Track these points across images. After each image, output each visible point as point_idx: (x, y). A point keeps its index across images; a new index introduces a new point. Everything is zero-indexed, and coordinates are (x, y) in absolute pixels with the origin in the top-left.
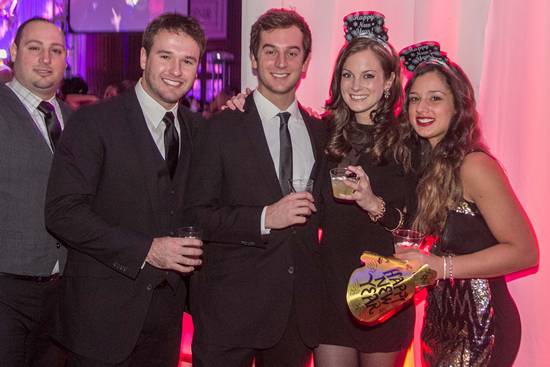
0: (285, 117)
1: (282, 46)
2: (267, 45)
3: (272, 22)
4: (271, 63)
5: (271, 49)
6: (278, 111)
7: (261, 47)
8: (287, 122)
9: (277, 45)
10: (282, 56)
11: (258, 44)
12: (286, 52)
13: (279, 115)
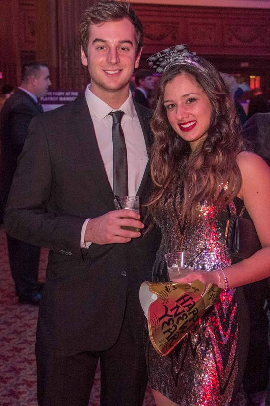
0: (118, 116)
1: (113, 42)
2: (97, 40)
3: (100, 15)
4: (102, 59)
5: (100, 44)
6: (110, 110)
7: (91, 42)
8: (120, 121)
9: (108, 39)
10: (113, 52)
11: (88, 39)
12: (117, 47)
13: (111, 114)
